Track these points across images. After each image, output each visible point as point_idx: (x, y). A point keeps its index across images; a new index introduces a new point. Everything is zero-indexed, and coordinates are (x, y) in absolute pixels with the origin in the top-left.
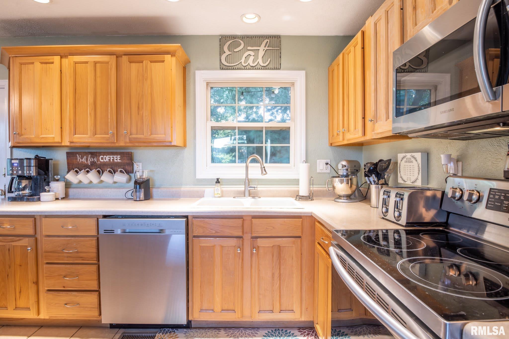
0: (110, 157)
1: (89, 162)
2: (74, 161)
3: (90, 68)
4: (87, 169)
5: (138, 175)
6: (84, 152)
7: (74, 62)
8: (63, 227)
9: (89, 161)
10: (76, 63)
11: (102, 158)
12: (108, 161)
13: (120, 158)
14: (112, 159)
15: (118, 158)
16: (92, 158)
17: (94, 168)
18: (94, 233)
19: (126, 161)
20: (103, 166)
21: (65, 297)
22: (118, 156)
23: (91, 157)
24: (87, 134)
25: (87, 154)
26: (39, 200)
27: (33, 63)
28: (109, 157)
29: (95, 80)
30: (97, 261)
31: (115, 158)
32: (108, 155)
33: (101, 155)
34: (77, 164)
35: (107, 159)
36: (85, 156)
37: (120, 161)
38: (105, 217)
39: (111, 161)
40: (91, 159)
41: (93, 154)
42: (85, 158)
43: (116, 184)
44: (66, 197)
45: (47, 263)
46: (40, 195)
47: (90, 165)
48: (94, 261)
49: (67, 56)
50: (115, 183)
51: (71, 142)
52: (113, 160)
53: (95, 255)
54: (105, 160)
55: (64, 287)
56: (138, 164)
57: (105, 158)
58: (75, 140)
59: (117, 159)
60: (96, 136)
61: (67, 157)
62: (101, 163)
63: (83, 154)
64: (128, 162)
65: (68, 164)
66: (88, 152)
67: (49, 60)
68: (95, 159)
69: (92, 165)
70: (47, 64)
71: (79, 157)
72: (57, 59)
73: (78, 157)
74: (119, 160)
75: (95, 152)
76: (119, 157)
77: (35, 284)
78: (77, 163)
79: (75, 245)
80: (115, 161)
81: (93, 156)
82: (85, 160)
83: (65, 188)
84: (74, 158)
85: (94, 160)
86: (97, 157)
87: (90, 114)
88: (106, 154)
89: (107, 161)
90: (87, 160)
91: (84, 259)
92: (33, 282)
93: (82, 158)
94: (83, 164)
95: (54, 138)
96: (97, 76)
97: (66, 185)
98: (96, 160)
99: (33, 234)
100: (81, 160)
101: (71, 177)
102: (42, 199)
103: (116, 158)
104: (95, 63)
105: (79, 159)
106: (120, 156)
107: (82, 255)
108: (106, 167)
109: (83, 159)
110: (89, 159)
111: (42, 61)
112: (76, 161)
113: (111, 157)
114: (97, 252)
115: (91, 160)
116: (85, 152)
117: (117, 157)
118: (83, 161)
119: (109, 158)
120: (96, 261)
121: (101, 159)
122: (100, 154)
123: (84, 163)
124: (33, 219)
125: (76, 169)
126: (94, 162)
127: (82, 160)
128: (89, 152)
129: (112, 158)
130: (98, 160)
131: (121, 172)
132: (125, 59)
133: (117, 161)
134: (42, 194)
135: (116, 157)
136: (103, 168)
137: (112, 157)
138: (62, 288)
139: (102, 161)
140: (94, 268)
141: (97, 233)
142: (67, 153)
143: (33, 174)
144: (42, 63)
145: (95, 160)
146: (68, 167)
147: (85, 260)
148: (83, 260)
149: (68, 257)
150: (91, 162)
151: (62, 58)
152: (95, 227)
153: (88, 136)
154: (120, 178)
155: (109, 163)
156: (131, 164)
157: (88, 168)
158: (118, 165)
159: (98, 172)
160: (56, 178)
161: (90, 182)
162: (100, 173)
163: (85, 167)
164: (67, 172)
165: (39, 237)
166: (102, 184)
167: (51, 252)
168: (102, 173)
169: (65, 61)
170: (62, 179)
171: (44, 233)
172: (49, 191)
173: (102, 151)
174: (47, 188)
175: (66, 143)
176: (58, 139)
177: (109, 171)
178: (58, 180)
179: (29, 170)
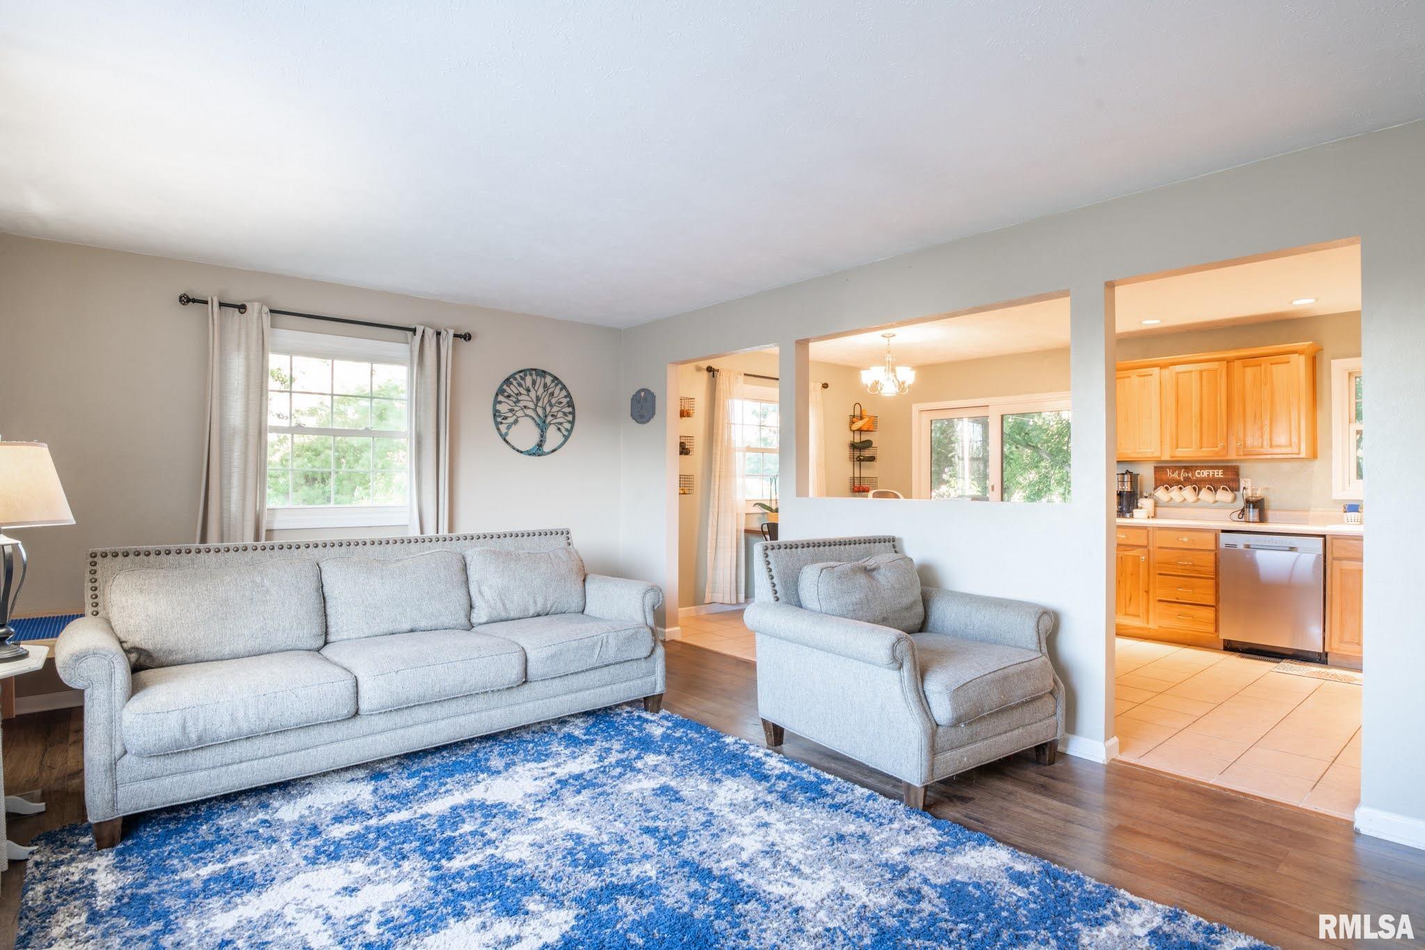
0: (1209, 472)
1: (1182, 477)
3: (1195, 377)
4: (1180, 486)
5: (1249, 493)
6: (1176, 466)
7: (1176, 372)
8: (1178, 539)
10: (1178, 373)
11: (1199, 473)
12: (1206, 476)
17: (1187, 484)
18: (1213, 547)
19: (1230, 476)
20: (1199, 482)
21: (1177, 609)
23: (1185, 472)
25: (1180, 468)
28: (1207, 472)
29: (1201, 390)
30: (1215, 576)
32: (1206, 469)
33: (1198, 470)
34: (1166, 479)
35: (1205, 474)
37: (1222, 476)
38: (1224, 531)
39: (1211, 476)
41: (1187, 469)
42: (1177, 472)
43: (1216, 504)
44: (1155, 513)
45: (1159, 574)
46: (1133, 510)
47: (1183, 480)
48: (1212, 575)
49: (1168, 367)
50: (1216, 501)
51: (1172, 457)
52: (1213, 475)
53: (1213, 569)
54: (1203, 474)
56: (1246, 479)
58: (1177, 455)
59: (1219, 474)
60: (1201, 449)
61: (1155, 472)
62: (1196, 479)
63: (1174, 469)
64: (1233, 477)
65: (1156, 480)
67: (1147, 372)
69: (1185, 481)
70: (1144, 376)
71: (1170, 472)
72: (1156, 370)
73: (1168, 472)
74: (1221, 474)
75: (1190, 466)
79: (1191, 558)
80: (1216, 476)
82: (1177, 475)
83: (1154, 505)
84: (1163, 472)
85: (1188, 475)
86: (1192, 472)
87: (1195, 425)
88: (1204, 468)
90: (1179, 475)
92: (1144, 592)
94: (1174, 480)
95: (1153, 452)
96: (1203, 385)
97: (1155, 502)
99: (1146, 545)
100: (1172, 475)
101: (1161, 494)
102: (1134, 514)
104: (1201, 372)
105: (1170, 474)
107: (1198, 568)
108: (1203, 483)
109: (1174, 474)
111: (1140, 374)
112: (1166, 476)
114: (1216, 566)
118: (1174, 476)
122: (1197, 468)
123: (1176, 479)
124: (1146, 530)
125: (1166, 485)
126: (1188, 477)
128: (1183, 466)
130: (1194, 475)
131: (1223, 489)
132: (1238, 364)
133: (1218, 476)
134: (1135, 511)
135: (1217, 472)
136: (1199, 484)
137: (1212, 472)
138: (1176, 600)
139: (1199, 476)
140: (1212, 582)
141: (1215, 547)
142: (1155, 468)
143: (1128, 490)
144: (1139, 376)
145: (1190, 475)
146: (1156, 483)
147: (1202, 574)
148: (1199, 573)
149: (1183, 570)
150: (1184, 477)
151: (1162, 370)
152: (1213, 542)
153: (1193, 449)
154: (1224, 496)
155: (1207, 478)
156: (1237, 481)
157: (1181, 484)
158: (1219, 481)
159: (1194, 489)
160: (1145, 494)
161: (1185, 499)
162: (1197, 490)
163: (1178, 483)
164: (1155, 489)
165: (1151, 548)
166: (1199, 503)
167: (1164, 563)
168: (1200, 490)
169: (1166, 372)
170: (1150, 496)
171: (1158, 545)
172: (1141, 508)
173: (1199, 464)
174: (1139, 505)
175: (1166, 457)
176: (1157, 454)
177: (1208, 488)
178: (1146, 497)
179: (1123, 485)
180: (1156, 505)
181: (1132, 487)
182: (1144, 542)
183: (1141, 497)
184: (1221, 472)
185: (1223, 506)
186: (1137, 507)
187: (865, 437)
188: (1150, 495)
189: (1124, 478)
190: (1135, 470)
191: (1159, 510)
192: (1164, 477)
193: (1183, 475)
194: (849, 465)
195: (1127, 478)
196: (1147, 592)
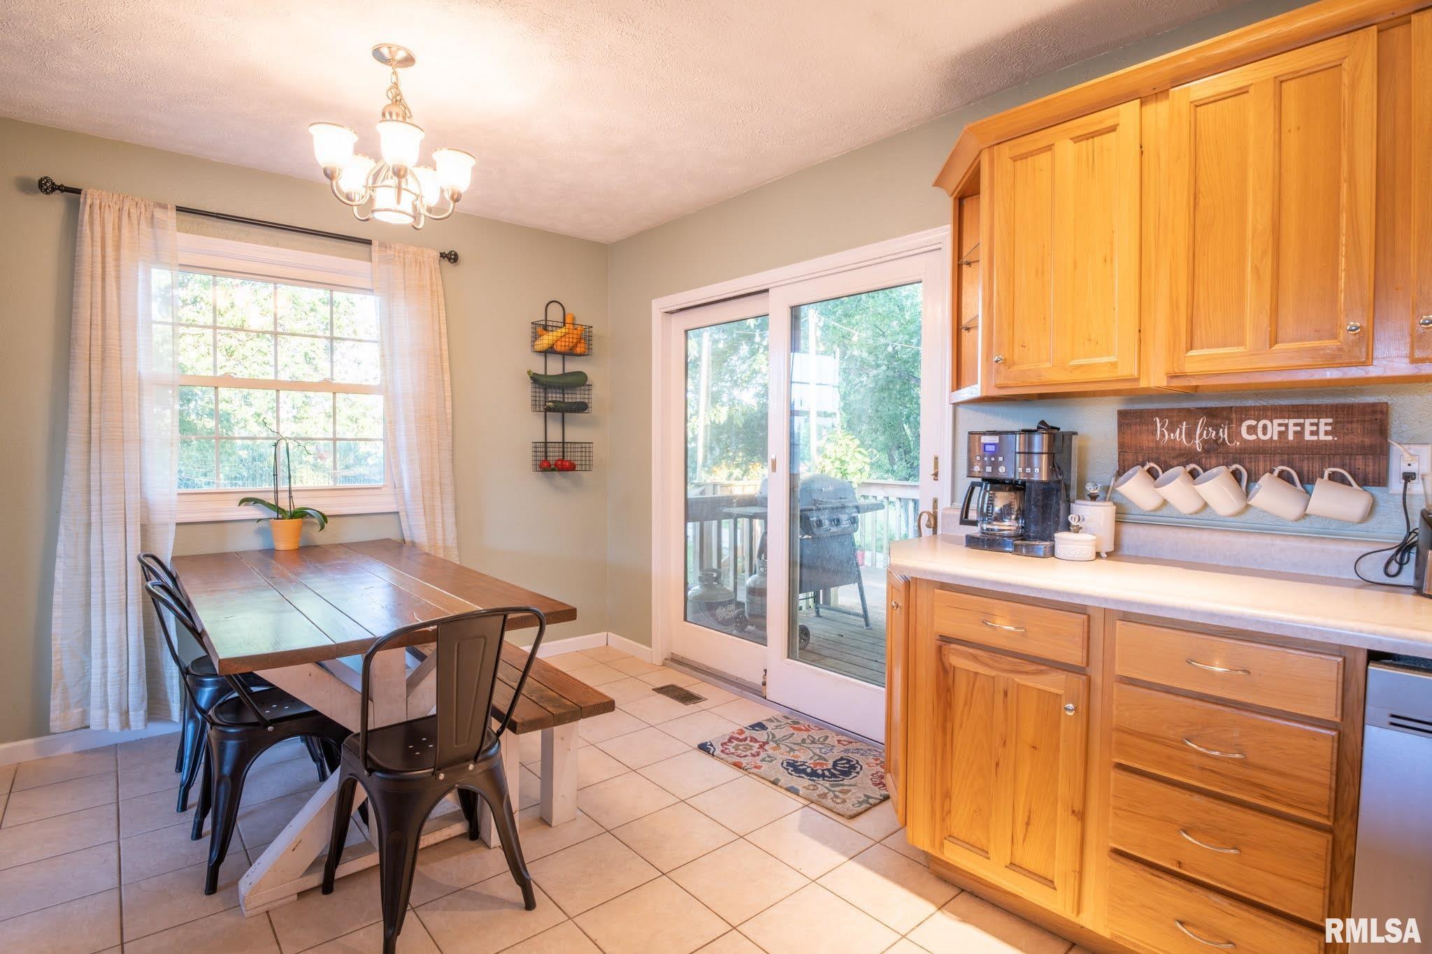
0: (1286, 426)
1: (1197, 441)
2: (1144, 437)
3: (1256, 107)
4: (1192, 466)
6: (1180, 410)
7: (1191, 102)
8: (1190, 663)
9: (1197, 437)
10: (1197, 105)
11: (1252, 430)
12: (1275, 438)
13: (1329, 428)
14: (1295, 433)
15: (1323, 428)
16: (1210, 429)
17: (1214, 461)
18: (1327, 712)
19: (1358, 439)
20: (1253, 456)
21: (1180, 898)
22: (1323, 421)
23: (1207, 425)
24: (1241, 343)
25: (1191, 415)
26: (1052, 552)
27: (1049, 148)
28: (1280, 425)
29: (1279, 145)
30: (1332, 819)
31: (1308, 429)
32: (1276, 418)
33: (1249, 419)
34: (1152, 448)
35: (1272, 430)
36: (1185, 423)
37: (1330, 438)
39: (1291, 437)
40: (1208, 430)
41: (1215, 416)
42: (1184, 427)
44: (1115, 553)
45: (1120, 766)
46: (1054, 538)
47: (1199, 450)
48: (1319, 815)
49: (1168, 90)
50: (1308, 516)
51: (1173, 377)
52: (1299, 434)
54: (1265, 433)
55: (1180, 864)
56: (1410, 450)
57: (1265, 427)
58: (1190, 368)
59: (1319, 431)
60: (1277, 347)
61: (1121, 425)
62: (1243, 446)
63: (1175, 417)
64: (1365, 441)
65: (1122, 448)
66: (1197, 408)
67: (1101, 122)
68: (1223, 432)
69: (1206, 451)
70: (1093, 137)
71: (1162, 426)
72: (1128, 112)
73: (1159, 425)
74: (1326, 433)
75: (1223, 409)
76: (1326, 424)
77: (1079, 819)
78: (1151, 444)
79: (1235, 735)
80: (1308, 437)
81: (1215, 421)
82: (1183, 436)
83: (1116, 521)
84: (1144, 428)
85: (1217, 433)
86: (1229, 425)
87: (1256, 270)
88: (1269, 413)
89: (1272, 438)
90: (1190, 434)
91: (1271, 795)
92: (1070, 812)
93: (1172, 430)
94: (1173, 449)
95: (1114, 365)
96: (1284, 129)
97: (1117, 513)
98: (1226, 436)
99: (1082, 666)
100: (1169, 435)
101: (1136, 488)
102: (1059, 550)
103: (1314, 428)
104: (1279, 82)
105: (1162, 432)
106: (1330, 420)
107: (1264, 778)
108: (1265, 461)
109: (1174, 433)
110: (1198, 432)
111: (1080, 133)
112: (1151, 437)
113: (1291, 425)
114: (1334, 785)
115: (1204, 436)
116: (1183, 409)
117: (1317, 425)
118: (1176, 439)
119: (1283, 429)
120: (1327, 817)
121: (1249, 433)
122: (1244, 413)
123: (1177, 446)
124: (1085, 617)
125: (1152, 465)
126: (1216, 441)
127: (1172, 435)
128: (1200, 408)
129: (1292, 429)
130: (1235, 434)
131: (1335, 478)
133: (1315, 438)
134: (1060, 536)
135: (1312, 424)
136: (1250, 462)
137: (1296, 425)
138: (1172, 865)
139: (1253, 437)
140: (1318, 841)
141: (1339, 712)
142: (1122, 415)
143: (1041, 476)
144: (1076, 139)
145: (1224, 434)
146: (1122, 457)
147: (1276, 801)
148: (1267, 797)
149: (1203, 769)
150: (1204, 442)
151: (1145, 105)
152: (1332, 692)
153: (1241, 349)
154: (1334, 500)
155: (1278, 445)
156: (1380, 450)
157: (1197, 462)
158: (1320, 452)
159: (1236, 475)
160: (1090, 488)
161: (1206, 505)
162: (1245, 481)
163: (1185, 457)
164: (1119, 474)
165: (1097, 679)
166: (1248, 516)
167: (1141, 735)
168: (1253, 478)
169: (1159, 111)
170: (1107, 494)
171: (1119, 670)
172: (1078, 530)
173: (1250, 403)
174: (1072, 519)
175: (1155, 379)
176: (1127, 369)
177: (1282, 475)
178: (1093, 498)
179: (1029, 464)
180: (1122, 517)
181: (1054, 466)
182: (1074, 656)
183: (1081, 496)
184: (1325, 424)
185: (1331, 531)
186: (1068, 527)
187: (573, 366)
188: (1106, 489)
189: (1030, 444)
190: (1062, 419)
191: (1131, 534)
192: (1145, 441)
193: (1202, 433)
194: (536, 421)
195: (1039, 442)
196: (1081, 815)
